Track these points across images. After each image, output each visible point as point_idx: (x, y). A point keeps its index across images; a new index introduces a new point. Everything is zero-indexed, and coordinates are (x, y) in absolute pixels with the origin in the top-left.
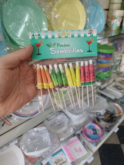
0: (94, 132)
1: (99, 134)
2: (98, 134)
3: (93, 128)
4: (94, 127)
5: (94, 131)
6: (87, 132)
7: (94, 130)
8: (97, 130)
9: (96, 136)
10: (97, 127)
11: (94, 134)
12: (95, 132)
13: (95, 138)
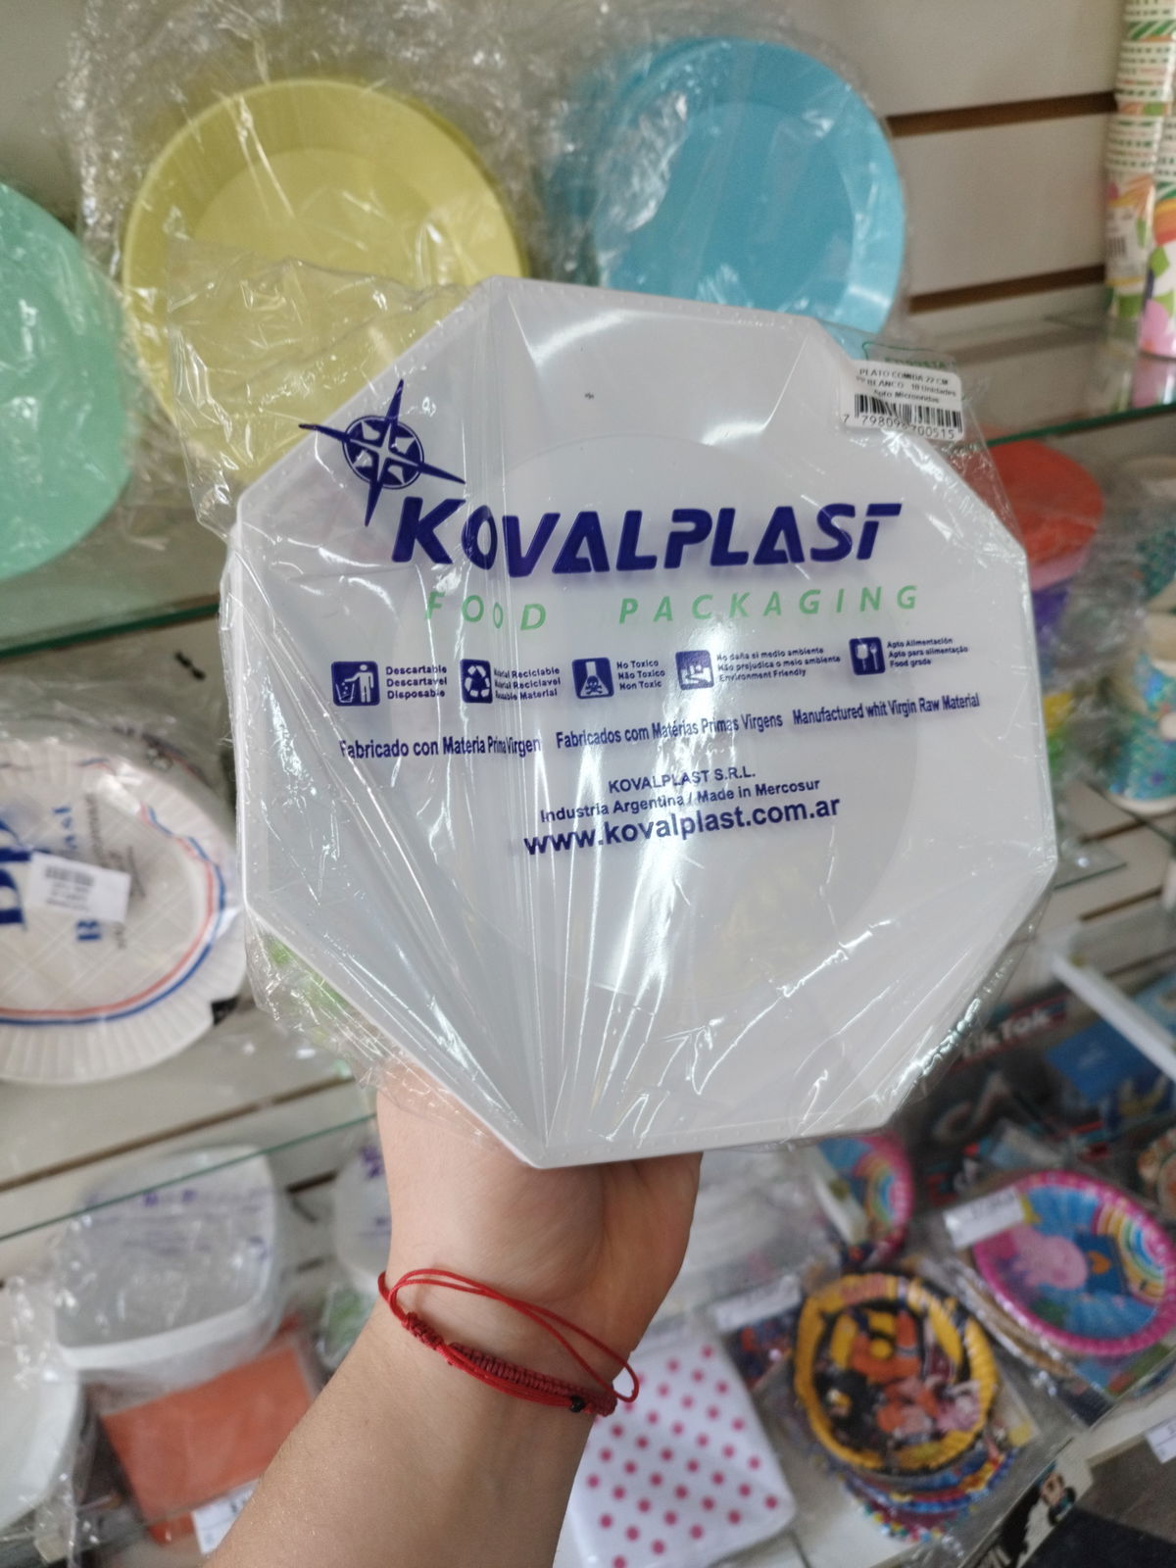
0: (1090, 1263)
1: (1144, 1285)
2: (1135, 1287)
3: (1083, 1226)
4: (1096, 1213)
5: (1094, 1255)
6: (1019, 1266)
7: (1096, 1243)
8: (1125, 1254)
9: (1119, 1302)
10: (1125, 1222)
11: (1094, 1284)
12: (1103, 1266)
13: (1109, 1320)
